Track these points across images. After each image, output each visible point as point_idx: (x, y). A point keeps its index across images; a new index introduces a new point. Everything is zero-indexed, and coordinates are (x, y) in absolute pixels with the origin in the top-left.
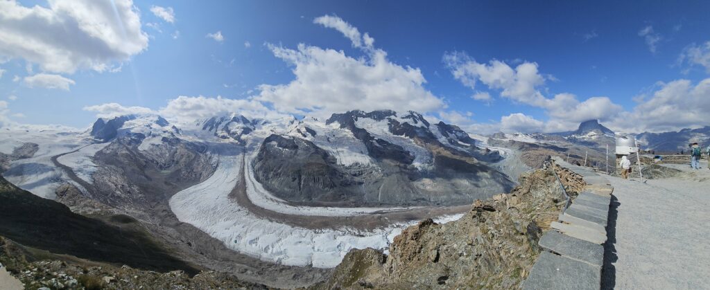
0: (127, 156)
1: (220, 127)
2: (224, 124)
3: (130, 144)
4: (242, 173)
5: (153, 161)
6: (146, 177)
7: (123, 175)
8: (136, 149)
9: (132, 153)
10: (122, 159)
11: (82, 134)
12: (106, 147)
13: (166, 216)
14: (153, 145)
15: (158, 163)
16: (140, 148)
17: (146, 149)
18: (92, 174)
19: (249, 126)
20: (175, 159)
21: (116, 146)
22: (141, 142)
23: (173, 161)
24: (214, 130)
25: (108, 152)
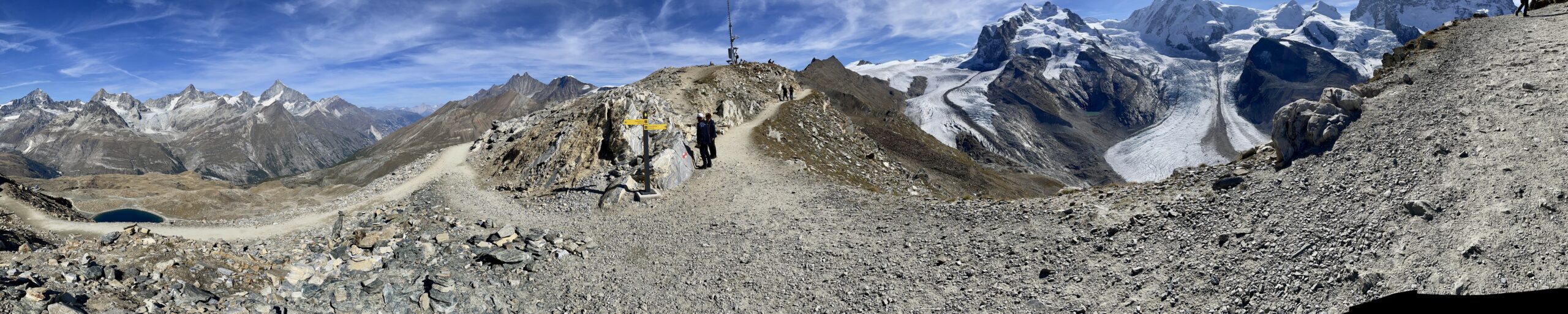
8: (1040, 76)
9: (1035, 83)
14: (1065, 68)
16: (1046, 76)
17: (1056, 76)
18: (992, 119)
20: (1106, 92)
22: (1046, 64)
25: (1003, 83)
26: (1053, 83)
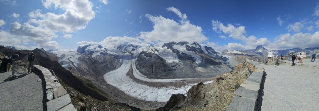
0: (88, 59)
1: (123, 49)
2: (125, 47)
3: (89, 55)
4: (131, 66)
5: (97, 61)
6: (95, 67)
7: (87, 65)
8: (91, 56)
9: (89, 58)
10: (86, 60)
12: (81, 56)
13: (102, 81)
14: (97, 55)
15: (99, 62)
16: (92, 56)
18: (78, 64)
19: (134, 48)
20: (106, 61)
21: (84, 56)
22: (93, 54)
23: (105, 61)
24: (121, 50)
26: (94, 58)
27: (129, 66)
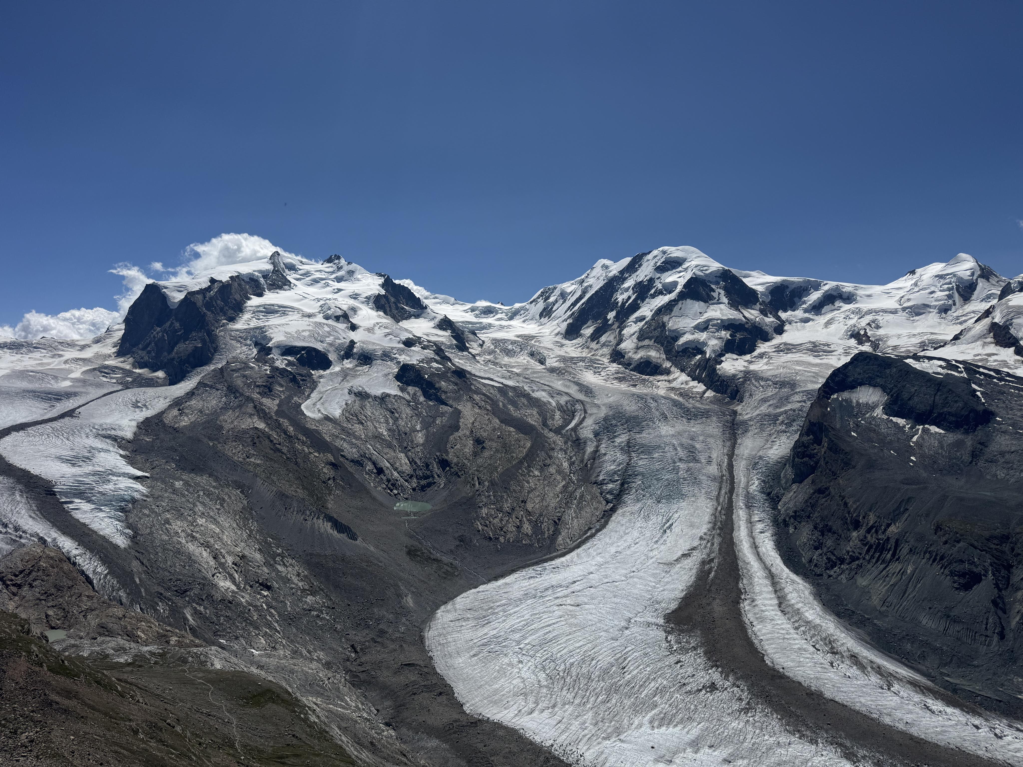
0: (257, 438)
3: (267, 389)
4: (725, 525)
5: (360, 461)
7: (243, 515)
11: (83, 348)
13: (411, 690)
15: (380, 471)
17: (337, 413)
19: (752, 315)
21: (212, 400)
22: (314, 385)
23: (444, 463)
25: (185, 422)
27: (704, 528)
